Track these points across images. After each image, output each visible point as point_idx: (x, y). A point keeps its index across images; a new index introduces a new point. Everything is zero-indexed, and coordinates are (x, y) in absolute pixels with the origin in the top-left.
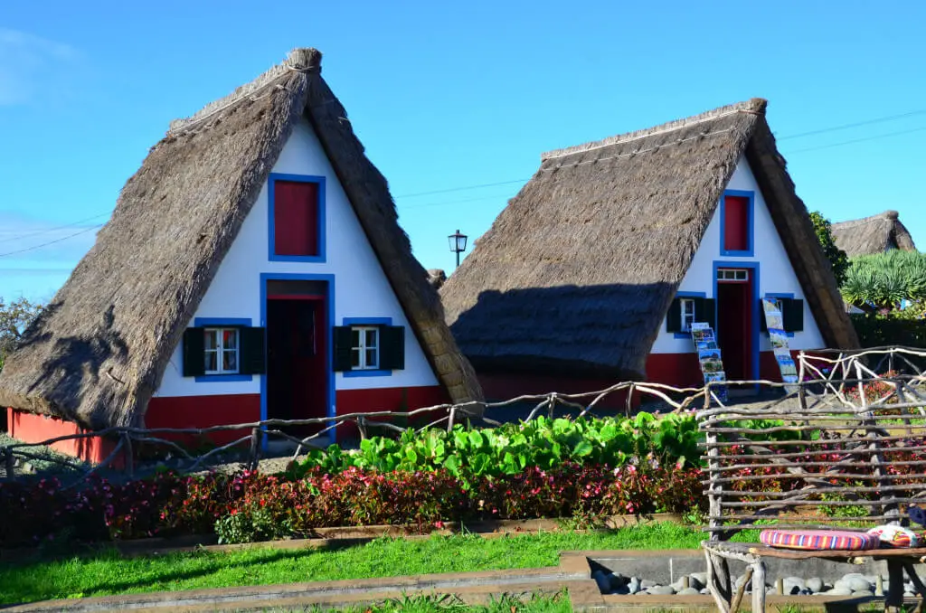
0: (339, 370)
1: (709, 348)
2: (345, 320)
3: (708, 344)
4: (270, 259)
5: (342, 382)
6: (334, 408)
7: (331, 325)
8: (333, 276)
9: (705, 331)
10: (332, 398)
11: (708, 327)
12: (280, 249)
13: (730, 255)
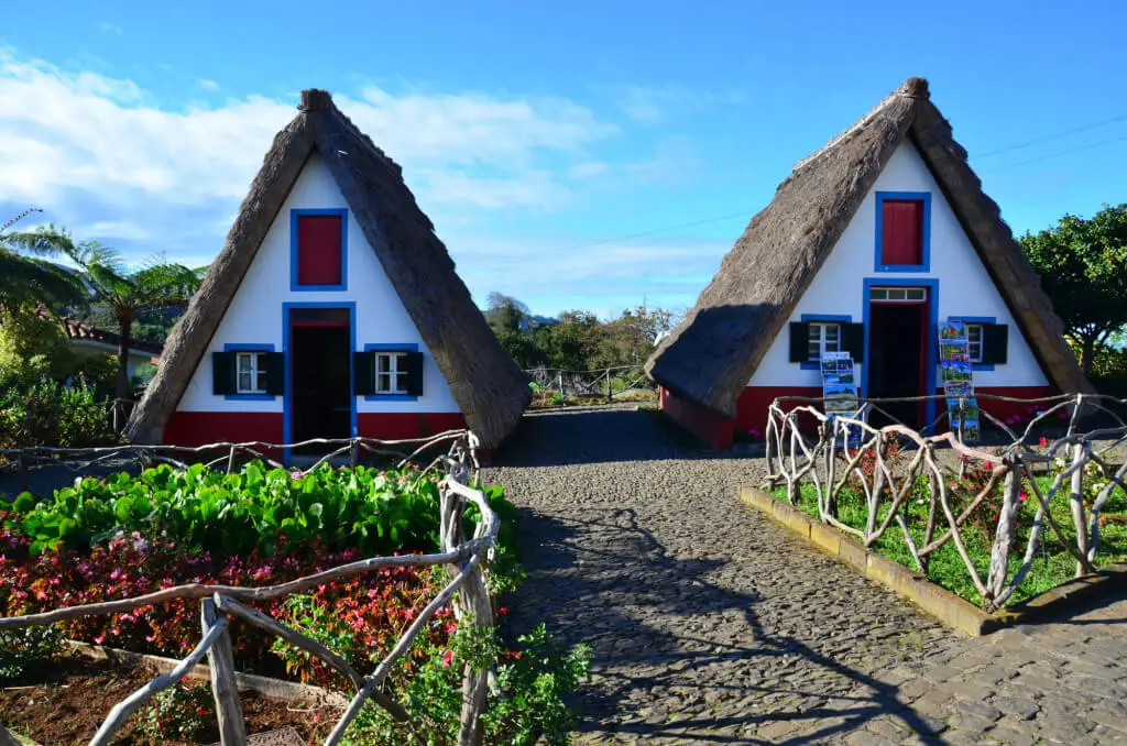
0: (360, 394)
1: (841, 382)
2: (367, 346)
3: (841, 378)
4: (292, 290)
5: (363, 405)
6: (355, 430)
7: (352, 351)
8: (354, 304)
9: (840, 362)
10: (354, 420)
11: (848, 358)
12: (302, 279)
13: (889, 271)
